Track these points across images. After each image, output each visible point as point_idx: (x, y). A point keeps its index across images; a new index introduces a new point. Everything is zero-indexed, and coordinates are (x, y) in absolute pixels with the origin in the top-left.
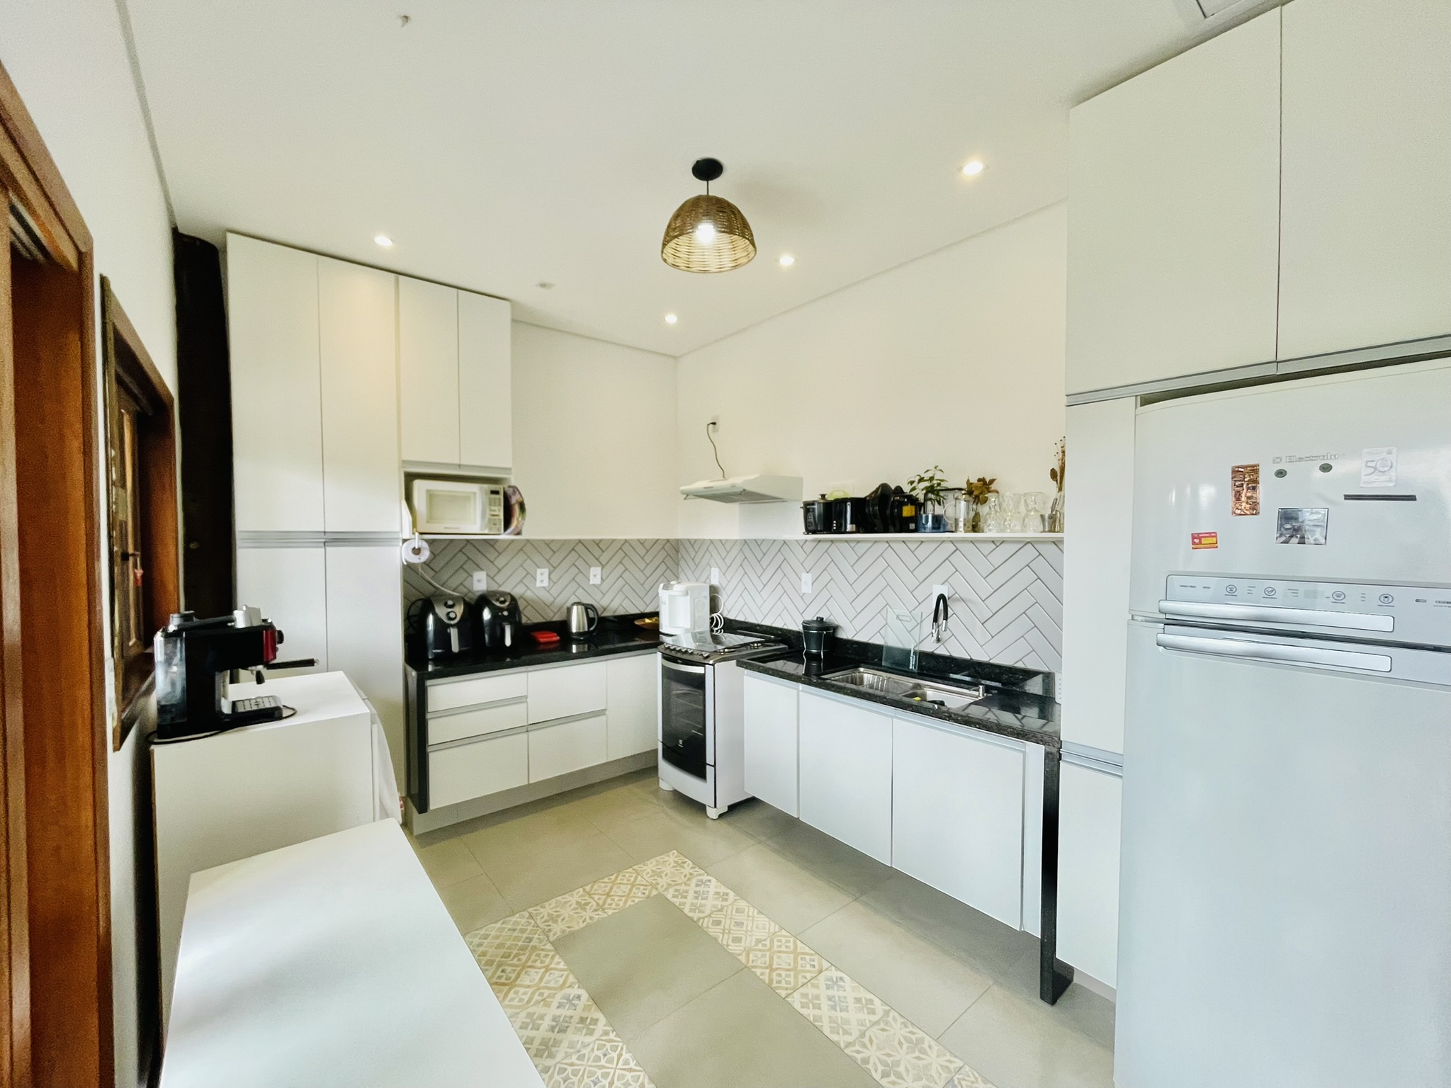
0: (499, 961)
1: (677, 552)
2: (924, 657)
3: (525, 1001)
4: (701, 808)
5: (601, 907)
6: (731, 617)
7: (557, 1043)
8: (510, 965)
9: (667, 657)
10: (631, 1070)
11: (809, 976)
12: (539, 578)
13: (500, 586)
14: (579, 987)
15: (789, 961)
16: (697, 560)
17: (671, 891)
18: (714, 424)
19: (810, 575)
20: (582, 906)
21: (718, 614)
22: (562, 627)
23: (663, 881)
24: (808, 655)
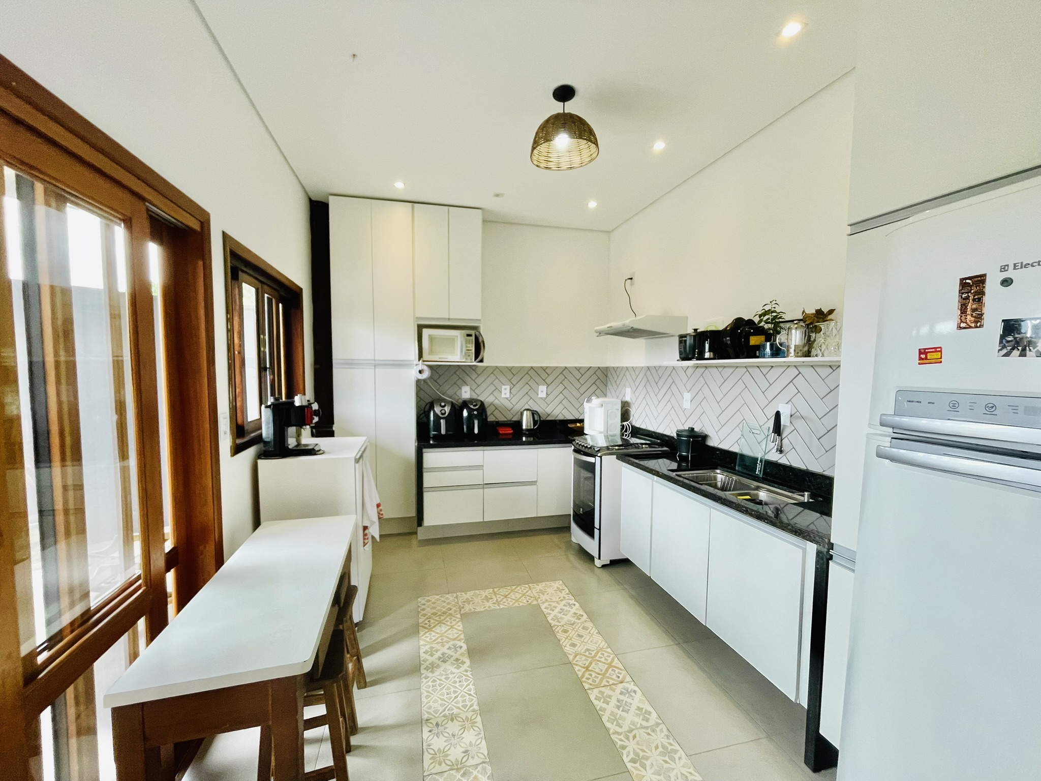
0: (429, 616)
1: (607, 377)
2: (769, 464)
3: (432, 640)
4: (590, 558)
5: (498, 603)
6: (638, 426)
7: (438, 666)
8: (434, 619)
9: (577, 451)
10: (470, 695)
11: (611, 682)
12: (503, 391)
13: (478, 396)
14: (464, 642)
15: (602, 669)
16: (618, 382)
17: (546, 605)
18: (631, 279)
19: (689, 394)
20: (487, 599)
21: (628, 422)
22: (517, 425)
23: (543, 598)
24: (680, 456)
